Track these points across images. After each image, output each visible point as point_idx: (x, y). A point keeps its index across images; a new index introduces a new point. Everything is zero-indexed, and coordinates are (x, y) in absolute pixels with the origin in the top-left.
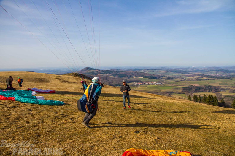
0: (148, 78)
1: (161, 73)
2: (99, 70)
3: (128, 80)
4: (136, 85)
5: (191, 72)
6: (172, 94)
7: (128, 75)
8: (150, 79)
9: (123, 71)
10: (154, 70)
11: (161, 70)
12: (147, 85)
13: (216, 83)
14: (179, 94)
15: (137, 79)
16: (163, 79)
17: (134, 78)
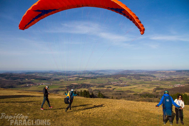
0: (38, 80)
1: (49, 75)
3: (21, 82)
4: (28, 86)
5: (72, 74)
6: (58, 91)
7: (21, 77)
8: (40, 81)
9: (16, 74)
10: (44, 73)
11: (50, 73)
12: (38, 85)
13: (88, 82)
14: (64, 91)
15: (29, 81)
16: (51, 80)
17: (26, 80)
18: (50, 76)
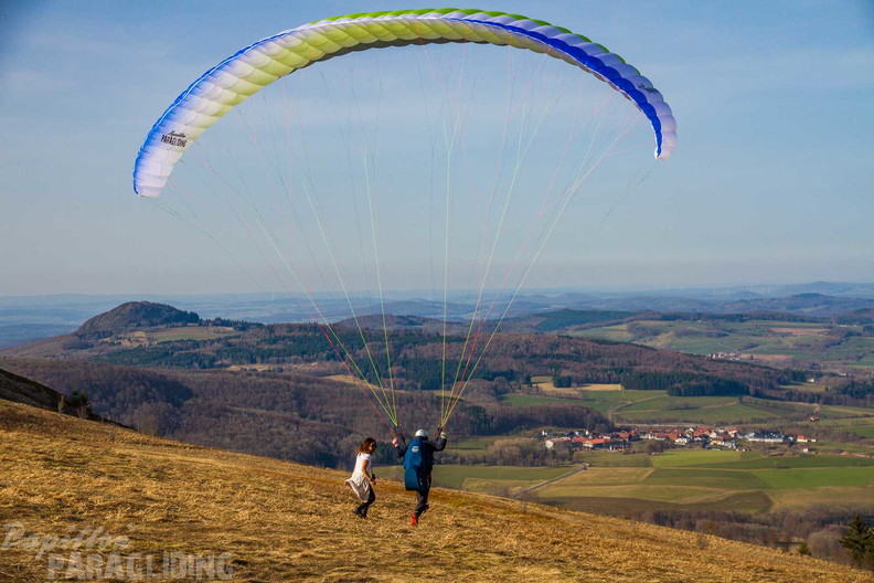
0: (663, 393)
1: (787, 342)
2: (244, 326)
3: (491, 406)
4: (554, 452)
7: (491, 364)
8: (680, 401)
9: (454, 331)
10: (730, 317)
11: (793, 319)
12: (656, 448)
15: (570, 398)
16: (802, 397)
17: (544, 394)
18: (800, 346)
